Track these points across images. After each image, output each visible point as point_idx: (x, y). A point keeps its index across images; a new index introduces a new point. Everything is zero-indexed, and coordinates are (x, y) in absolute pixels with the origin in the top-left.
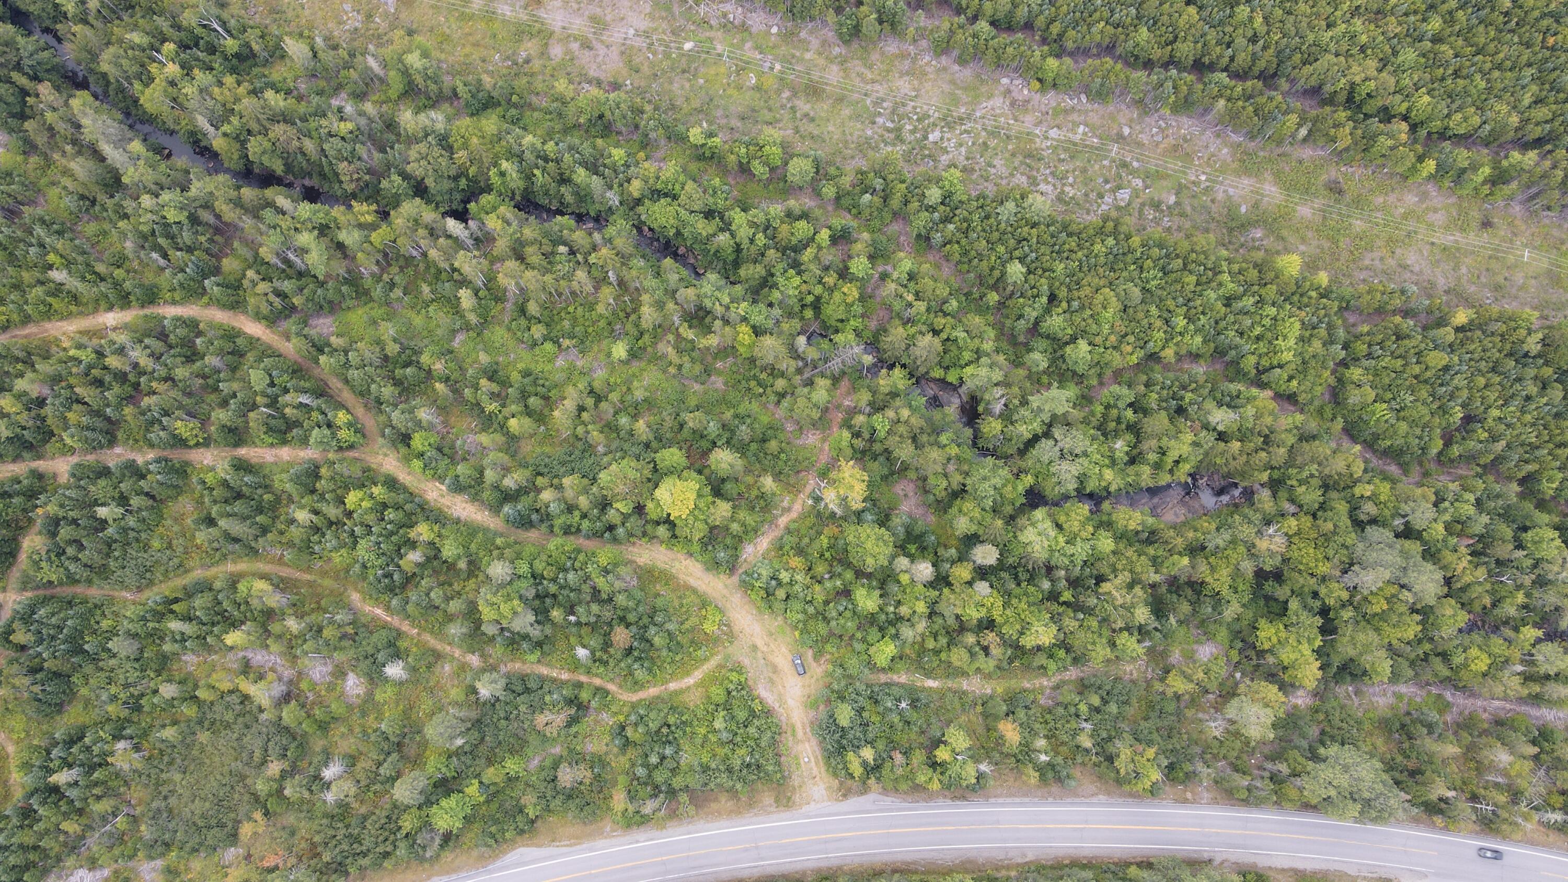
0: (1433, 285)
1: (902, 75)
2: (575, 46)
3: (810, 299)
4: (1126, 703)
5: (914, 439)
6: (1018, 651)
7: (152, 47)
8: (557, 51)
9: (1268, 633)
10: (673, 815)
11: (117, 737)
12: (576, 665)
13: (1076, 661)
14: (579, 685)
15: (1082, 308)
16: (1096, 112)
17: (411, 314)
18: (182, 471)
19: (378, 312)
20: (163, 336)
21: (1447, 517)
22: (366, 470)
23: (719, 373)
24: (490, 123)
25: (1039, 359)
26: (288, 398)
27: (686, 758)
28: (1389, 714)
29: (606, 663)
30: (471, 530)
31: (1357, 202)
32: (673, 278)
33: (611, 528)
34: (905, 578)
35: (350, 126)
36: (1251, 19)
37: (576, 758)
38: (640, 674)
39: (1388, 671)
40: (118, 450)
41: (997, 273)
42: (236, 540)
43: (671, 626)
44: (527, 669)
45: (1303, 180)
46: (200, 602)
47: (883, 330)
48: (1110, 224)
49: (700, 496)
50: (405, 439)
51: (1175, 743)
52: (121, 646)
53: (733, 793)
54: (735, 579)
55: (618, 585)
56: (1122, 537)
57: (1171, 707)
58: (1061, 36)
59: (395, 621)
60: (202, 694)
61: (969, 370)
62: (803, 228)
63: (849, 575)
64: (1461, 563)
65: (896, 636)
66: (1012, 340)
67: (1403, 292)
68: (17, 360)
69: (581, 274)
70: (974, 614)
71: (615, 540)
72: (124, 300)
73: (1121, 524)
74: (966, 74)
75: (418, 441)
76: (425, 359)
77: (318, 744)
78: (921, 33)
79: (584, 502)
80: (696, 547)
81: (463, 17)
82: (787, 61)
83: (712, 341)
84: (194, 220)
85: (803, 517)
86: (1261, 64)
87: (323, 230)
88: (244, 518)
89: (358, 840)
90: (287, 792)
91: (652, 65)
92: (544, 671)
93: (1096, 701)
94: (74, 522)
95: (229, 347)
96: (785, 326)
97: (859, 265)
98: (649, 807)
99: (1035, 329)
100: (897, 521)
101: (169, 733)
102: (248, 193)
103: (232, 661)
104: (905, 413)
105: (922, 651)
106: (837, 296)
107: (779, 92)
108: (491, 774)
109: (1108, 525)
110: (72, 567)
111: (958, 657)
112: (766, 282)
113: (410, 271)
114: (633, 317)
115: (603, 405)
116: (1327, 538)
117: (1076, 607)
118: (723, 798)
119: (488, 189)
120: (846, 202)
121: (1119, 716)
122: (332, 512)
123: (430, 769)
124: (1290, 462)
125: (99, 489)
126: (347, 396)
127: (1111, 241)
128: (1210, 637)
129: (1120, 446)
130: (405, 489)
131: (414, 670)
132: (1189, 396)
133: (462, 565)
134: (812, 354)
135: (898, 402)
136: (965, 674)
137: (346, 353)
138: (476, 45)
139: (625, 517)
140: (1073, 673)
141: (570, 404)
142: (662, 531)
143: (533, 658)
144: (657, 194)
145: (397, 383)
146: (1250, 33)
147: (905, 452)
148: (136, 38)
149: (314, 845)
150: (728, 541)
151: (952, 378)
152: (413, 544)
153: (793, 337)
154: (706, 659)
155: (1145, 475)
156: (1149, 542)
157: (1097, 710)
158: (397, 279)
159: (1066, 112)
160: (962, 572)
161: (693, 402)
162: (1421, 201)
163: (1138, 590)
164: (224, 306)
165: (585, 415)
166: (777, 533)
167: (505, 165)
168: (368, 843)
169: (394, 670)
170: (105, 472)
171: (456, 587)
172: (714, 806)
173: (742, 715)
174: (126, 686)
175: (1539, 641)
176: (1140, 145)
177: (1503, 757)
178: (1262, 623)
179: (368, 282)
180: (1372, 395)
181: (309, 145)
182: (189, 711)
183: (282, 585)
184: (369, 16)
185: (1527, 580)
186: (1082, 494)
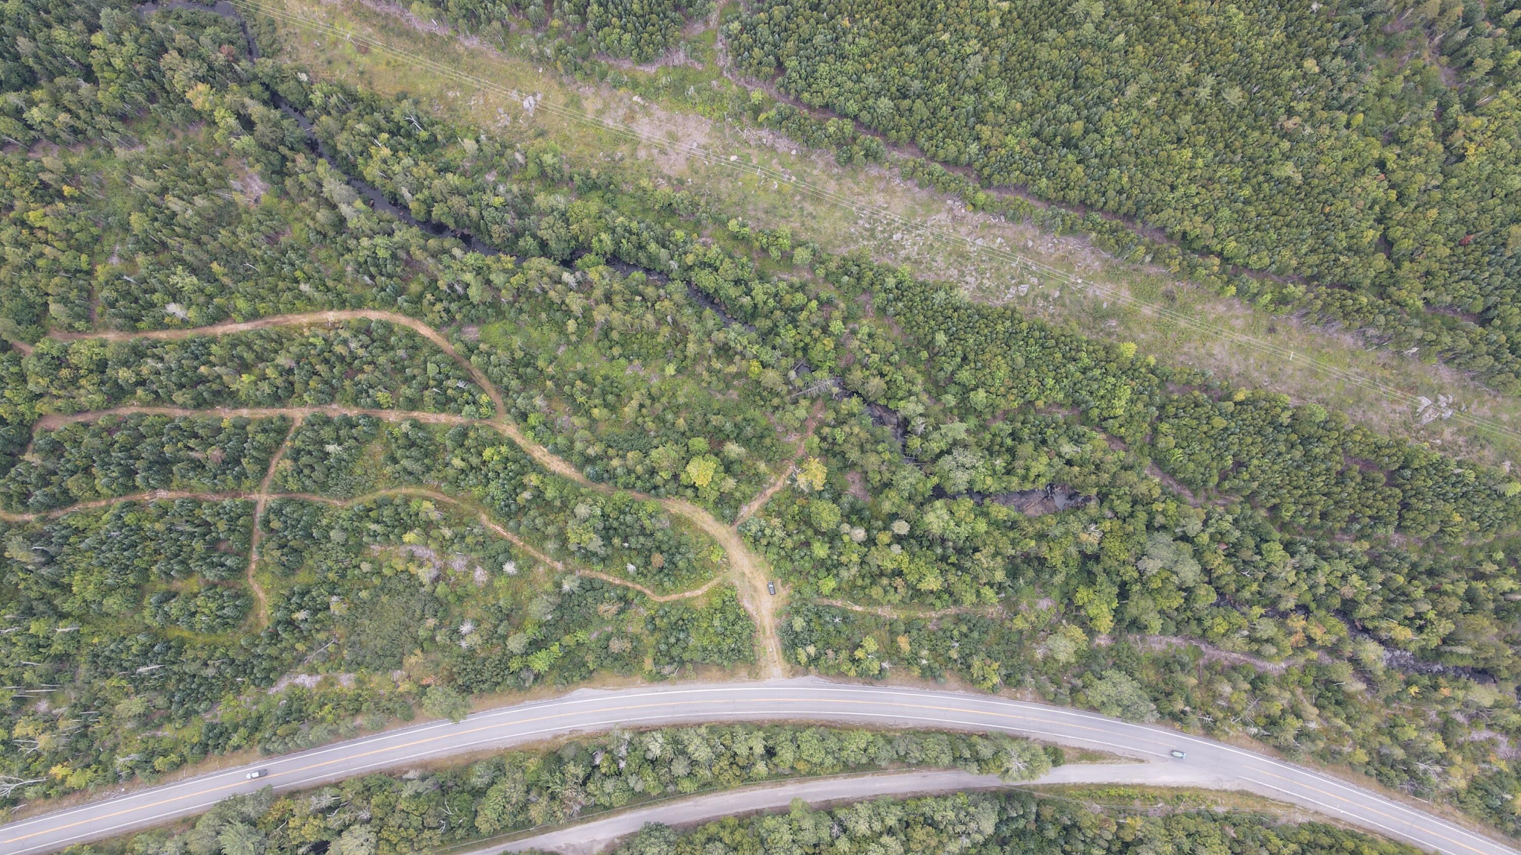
0: (1229, 369)
1: (879, 191)
2: (655, 151)
3: (801, 344)
4: (986, 632)
5: (862, 446)
6: (917, 593)
7: (372, 135)
8: (642, 154)
9: (1083, 595)
10: (682, 677)
11: (332, 594)
12: (625, 575)
13: (956, 602)
14: (627, 588)
15: (984, 367)
16: (1011, 230)
17: (531, 330)
18: (376, 424)
19: (510, 328)
20: (368, 332)
21: (1212, 530)
22: (496, 434)
23: (735, 388)
24: (594, 205)
25: (950, 399)
26: (449, 383)
27: (693, 641)
28: (1161, 656)
29: (645, 576)
30: (564, 481)
31: (1185, 308)
32: (710, 324)
33: (655, 487)
34: (846, 538)
35: (501, 200)
36: (1120, 178)
37: (622, 635)
38: (667, 584)
39: (1159, 627)
40: (334, 406)
41: (929, 338)
42: (411, 473)
43: (691, 556)
44: (593, 574)
45: (1148, 288)
46: (387, 512)
47: (847, 369)
48: (1009, 312)
49: (716, 472)
50: (524, 416)
51: (1014, 661)
52: (336, 535)
53: (721, 667)
54: (735, 528)
55: (658, 525)
56: (994, 524)
57: (1015, 638)
58: (990, 176)
59: (508, 535)
60: (386, 571)
61: (902, 404)
62: (800, 298)
63: (810, 532)
64: (1217, 561)
65: (837, 575)
66: (936, 383)
67: (1203, 375)
68: (272, 340)
69: (649, 317)
70: (889, 566)
71: (658, 496)
72: (343, 304)
73: (993, 514)
74: (923, 195)
75: (532, 419)
76: (541, 363)
77: (456, 611)
78: (894, 164)
79: (639, 469)
80: (710, 505)
81: (579, 125)
82: (801, 177)
83: (733, 369)
84: (394, 256)
85: (783, 491)
86: (1124, 209)
87: (479, 271)
88: (417, 460)
89: (480, 672)
90: (438, 638)
91: (707, 169)
92: (604, 577)
93: (964, 629)
94: (310, 453)
95: (411, 343)
96: (784, 362)
97: (836, 326)
98: (667, 670)
99: (951, 379)
100: (845, 500)
101: (364, 594)
102: (433, 243)
103: (403, 551)
104: (856, 430)
105: (854, 586)
106: (819, 346)
107: (793, 196)
108: (568, 640)
109: (986, 514)
110: (307, 482)
111: (876, 592)
112: (773, 331)
113: (533, 301)
114: (681, 346)
115: (657, 405)
116: (1128, 536)
117: (958, 567)
118: (714, 669)
119: (589, 250)
120: (831, 278)
121: (979, 641)
122: (475, 461)
123: (530, 632)
124: (1112, 484)
125: (327, 432)
126: (484, 382)
127: (1008, 323)
128: (1047, 595)
129: (1000, 463)
130: (521, 450)
131: (520, 568)
132: (1049, 431)
133: (558, 503)
134: (799, 383)
135: (853, 421)
136: (880, 604)
137: (489, 355)
138: (587, 145)
139: (666, 482)
140: (953, 610)
141: (635, 403)
142: (689, 492)
143: (599, 568)
144: (703, 265)
145: (519, 377)
146: (1118, 187)
147: (854, 455)
148: (362, 127)
149: (451, 674)
150: (732, 503)
151: (891, 406)
152: (524, 487)
153: (788, 370)
154: (711, 579)
155: (1015, 483)
156: (1012, 528)
157: (966, 636)
158: (525, 307)
159: (990, 226)
160: (884, 538)
161: (716, 406)
162: (1228, 310)
163: (999, 559)
164: (406, 314)
165: (644, 411)
166: (765, 500)
167: (603, 236)
168: (487, 675)
169: (509, 568)
170: (328, 421)
171: (552, 517)
172: (708, 674)
173: (731, 618)
174: (337, 561)
175: (1262, 616)
176: (1040, 254)
177: (1227, 689)
178: (1081, 589)
179: (505, 307)
180: (1173, 443)
181: (473, 212)
182: (376, 581)
183: (439, 505)
184: (515, 118)
185: (1261, 575)
186: (970, 492)
